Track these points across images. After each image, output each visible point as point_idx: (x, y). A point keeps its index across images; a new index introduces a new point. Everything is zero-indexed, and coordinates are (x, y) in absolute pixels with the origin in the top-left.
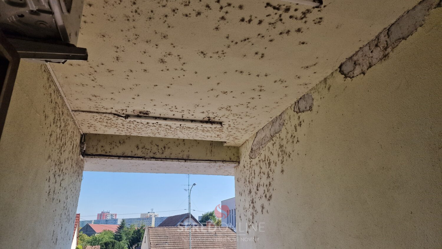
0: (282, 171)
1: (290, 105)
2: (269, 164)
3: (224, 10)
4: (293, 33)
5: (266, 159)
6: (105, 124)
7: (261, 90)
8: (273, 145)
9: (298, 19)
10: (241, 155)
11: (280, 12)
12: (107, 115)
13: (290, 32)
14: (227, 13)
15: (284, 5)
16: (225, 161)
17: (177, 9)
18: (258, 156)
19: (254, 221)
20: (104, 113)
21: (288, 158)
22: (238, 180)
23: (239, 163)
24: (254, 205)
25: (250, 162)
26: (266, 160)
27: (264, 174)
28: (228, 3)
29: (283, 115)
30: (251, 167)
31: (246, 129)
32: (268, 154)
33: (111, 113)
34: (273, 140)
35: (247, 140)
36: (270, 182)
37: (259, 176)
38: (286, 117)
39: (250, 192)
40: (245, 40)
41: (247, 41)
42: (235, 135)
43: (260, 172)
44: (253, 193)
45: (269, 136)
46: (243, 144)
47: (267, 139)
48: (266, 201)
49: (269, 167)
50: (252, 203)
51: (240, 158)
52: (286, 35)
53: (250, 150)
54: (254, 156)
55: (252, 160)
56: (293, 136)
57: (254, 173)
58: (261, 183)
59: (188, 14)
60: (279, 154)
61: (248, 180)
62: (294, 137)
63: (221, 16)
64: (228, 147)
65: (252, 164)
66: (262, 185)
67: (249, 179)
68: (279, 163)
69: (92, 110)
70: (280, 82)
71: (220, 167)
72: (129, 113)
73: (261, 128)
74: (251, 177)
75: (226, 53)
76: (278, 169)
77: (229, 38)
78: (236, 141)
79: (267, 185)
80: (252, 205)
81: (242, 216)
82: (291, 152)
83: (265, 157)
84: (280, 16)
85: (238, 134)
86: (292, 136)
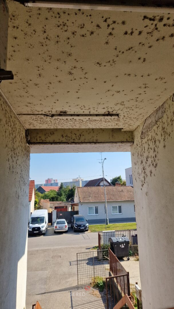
0: (164, 146)
1: (170, 97)
2: (155, 142)
4: (167, 38)
5: (153, 138)
7: (145, 87)
8: (158, 128)
9: (170, 26)
10: (135, 137)
11: (155, 23)
13: (165, 38)
14: (113, 29)
15: (158, 16)
16: (123, 142)
18: (147, 137)
19: (146, 182)
21: (168, 137)
22: (133, 155)
23: (133, 143)
24: (145, 171)
26: (153, 139)
27: (152, 149)
29: (164, 105)
30: (142, 145)
31: (137, 118)
32: (154, 135)
33: (42, 114)
34: (157, 124)
35: (139, 126)
36: (156, 155)
37: (148, 151)
38: (166, 106)
39: (142, 162)
40: (129, 49)
41: (131, 50)
42: (129, 123)
43: (149, 148)
44: (144, 163)
45: (154, 121)
46: (135, 129)
47: (153, 124)
48: (154, 168)
49: (155, 144)
50: (144, 169)
51: (134, 139)
53: (141, 133)
54: (144, 137)
55: (142, 140)
56: (172, 120)
57: (144, 149)
58: (150, 156)
60: (162, 135)
61: (140, 154)
64: (125, 132)
65: (142, 143)
66: (150, 157)
67: (141, 153)
68: (162, 141)
69: (29, 113)
70: (160, 79)
71: (120, 146)
72: (54, 113)
73: (149, 116)
74: (142, 152)
75: (116, 61)
76: (161, 145)
77: (117, 49)
78: (131, 127)
79: (153, 157)
80: (143, 171)
81: (137, 179)
82: (171, 132)
83: (152, 137)
84: (156, 25)
85: (131, 122)
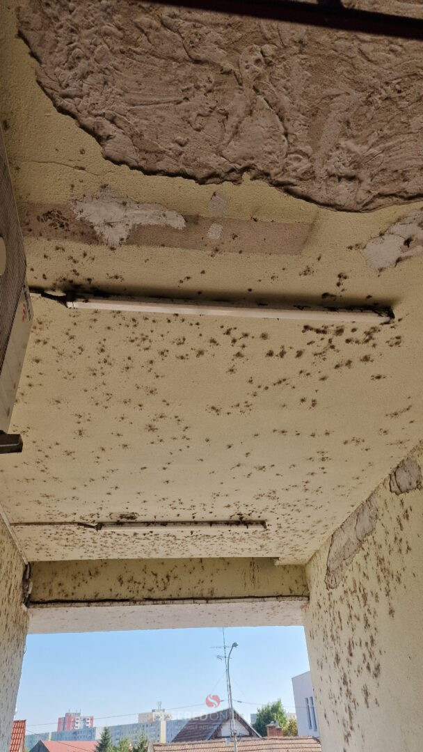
0: (391, 612)
1: (383, 481)
2: (365, 597)
3: (239, 343)
4: (357, 364)
5: (358, 587)
6: (64, 542)
7: (323, 459)
8: (366, 559)
9: (360, 341)
10: (310, 581)
11: (327, 337)
12: (67, 527)
13: (351, 363)
14: (244, 346)
15: (333, 326)
16: (281, 596)
17: (167, 351)
18: (342, 583)
19: (355, 726)
20: (61, 524)
21: (397, 584)
22: (311, 635)
23: (309, 599)
24: (349, 688)
25: (329, 594)
26: (358, 590)
27: (358, 619)
28: (243, 334)
29: (373, 500)
30: (333, 605)
31: (312, 530)
32: (359, 577)
33: (73, 523)
34: (363, 549)
35: (318, 551)
36: (372, 637)
37: (350, 624)
38: (378, 502)
39: (338, 660)
40: (280, 382)
41: (283, 383)
42: (293, 544)
43: (351, 616)
44: (343, 662)
45: (355, 541)
46: (310, 560)
47: (353, 548)
48: (371, 678)
49: (365, 605)
50: (345, 683)
51: (309, 588)
52: (347, 367)
53: (325, 571)
54: (334, 582)
55: (331, 590)
56: (399, 538)
57: (338, 619)
58: (356, 640)
59: (184, 355)
60: (378, 577)
61: (329, 634)
62: (401, 540)
63: (236, 352)
64: (284, 567)
65: (332, 600)
66: (359, 644)
67: (331, 631)
68: (382, 594)
69: (43, 520)
70: (354, 443)
71: (273, 608)
72: (103, 519)
73: (339, 525)
74: (335, 627)
75: (251, 405)
76: (382, 607)
77: (254, 381)
78: (297, 554)
79: (367, 644)
80: (344, 689)
81: (330, 714)
82: (401, 571)
83: (355, 584)
84: (330, 341)
85: (297, 541)
86: (396, 538)
